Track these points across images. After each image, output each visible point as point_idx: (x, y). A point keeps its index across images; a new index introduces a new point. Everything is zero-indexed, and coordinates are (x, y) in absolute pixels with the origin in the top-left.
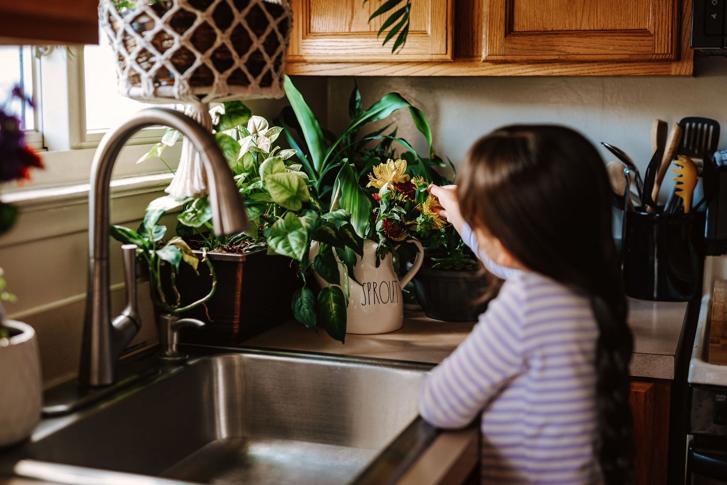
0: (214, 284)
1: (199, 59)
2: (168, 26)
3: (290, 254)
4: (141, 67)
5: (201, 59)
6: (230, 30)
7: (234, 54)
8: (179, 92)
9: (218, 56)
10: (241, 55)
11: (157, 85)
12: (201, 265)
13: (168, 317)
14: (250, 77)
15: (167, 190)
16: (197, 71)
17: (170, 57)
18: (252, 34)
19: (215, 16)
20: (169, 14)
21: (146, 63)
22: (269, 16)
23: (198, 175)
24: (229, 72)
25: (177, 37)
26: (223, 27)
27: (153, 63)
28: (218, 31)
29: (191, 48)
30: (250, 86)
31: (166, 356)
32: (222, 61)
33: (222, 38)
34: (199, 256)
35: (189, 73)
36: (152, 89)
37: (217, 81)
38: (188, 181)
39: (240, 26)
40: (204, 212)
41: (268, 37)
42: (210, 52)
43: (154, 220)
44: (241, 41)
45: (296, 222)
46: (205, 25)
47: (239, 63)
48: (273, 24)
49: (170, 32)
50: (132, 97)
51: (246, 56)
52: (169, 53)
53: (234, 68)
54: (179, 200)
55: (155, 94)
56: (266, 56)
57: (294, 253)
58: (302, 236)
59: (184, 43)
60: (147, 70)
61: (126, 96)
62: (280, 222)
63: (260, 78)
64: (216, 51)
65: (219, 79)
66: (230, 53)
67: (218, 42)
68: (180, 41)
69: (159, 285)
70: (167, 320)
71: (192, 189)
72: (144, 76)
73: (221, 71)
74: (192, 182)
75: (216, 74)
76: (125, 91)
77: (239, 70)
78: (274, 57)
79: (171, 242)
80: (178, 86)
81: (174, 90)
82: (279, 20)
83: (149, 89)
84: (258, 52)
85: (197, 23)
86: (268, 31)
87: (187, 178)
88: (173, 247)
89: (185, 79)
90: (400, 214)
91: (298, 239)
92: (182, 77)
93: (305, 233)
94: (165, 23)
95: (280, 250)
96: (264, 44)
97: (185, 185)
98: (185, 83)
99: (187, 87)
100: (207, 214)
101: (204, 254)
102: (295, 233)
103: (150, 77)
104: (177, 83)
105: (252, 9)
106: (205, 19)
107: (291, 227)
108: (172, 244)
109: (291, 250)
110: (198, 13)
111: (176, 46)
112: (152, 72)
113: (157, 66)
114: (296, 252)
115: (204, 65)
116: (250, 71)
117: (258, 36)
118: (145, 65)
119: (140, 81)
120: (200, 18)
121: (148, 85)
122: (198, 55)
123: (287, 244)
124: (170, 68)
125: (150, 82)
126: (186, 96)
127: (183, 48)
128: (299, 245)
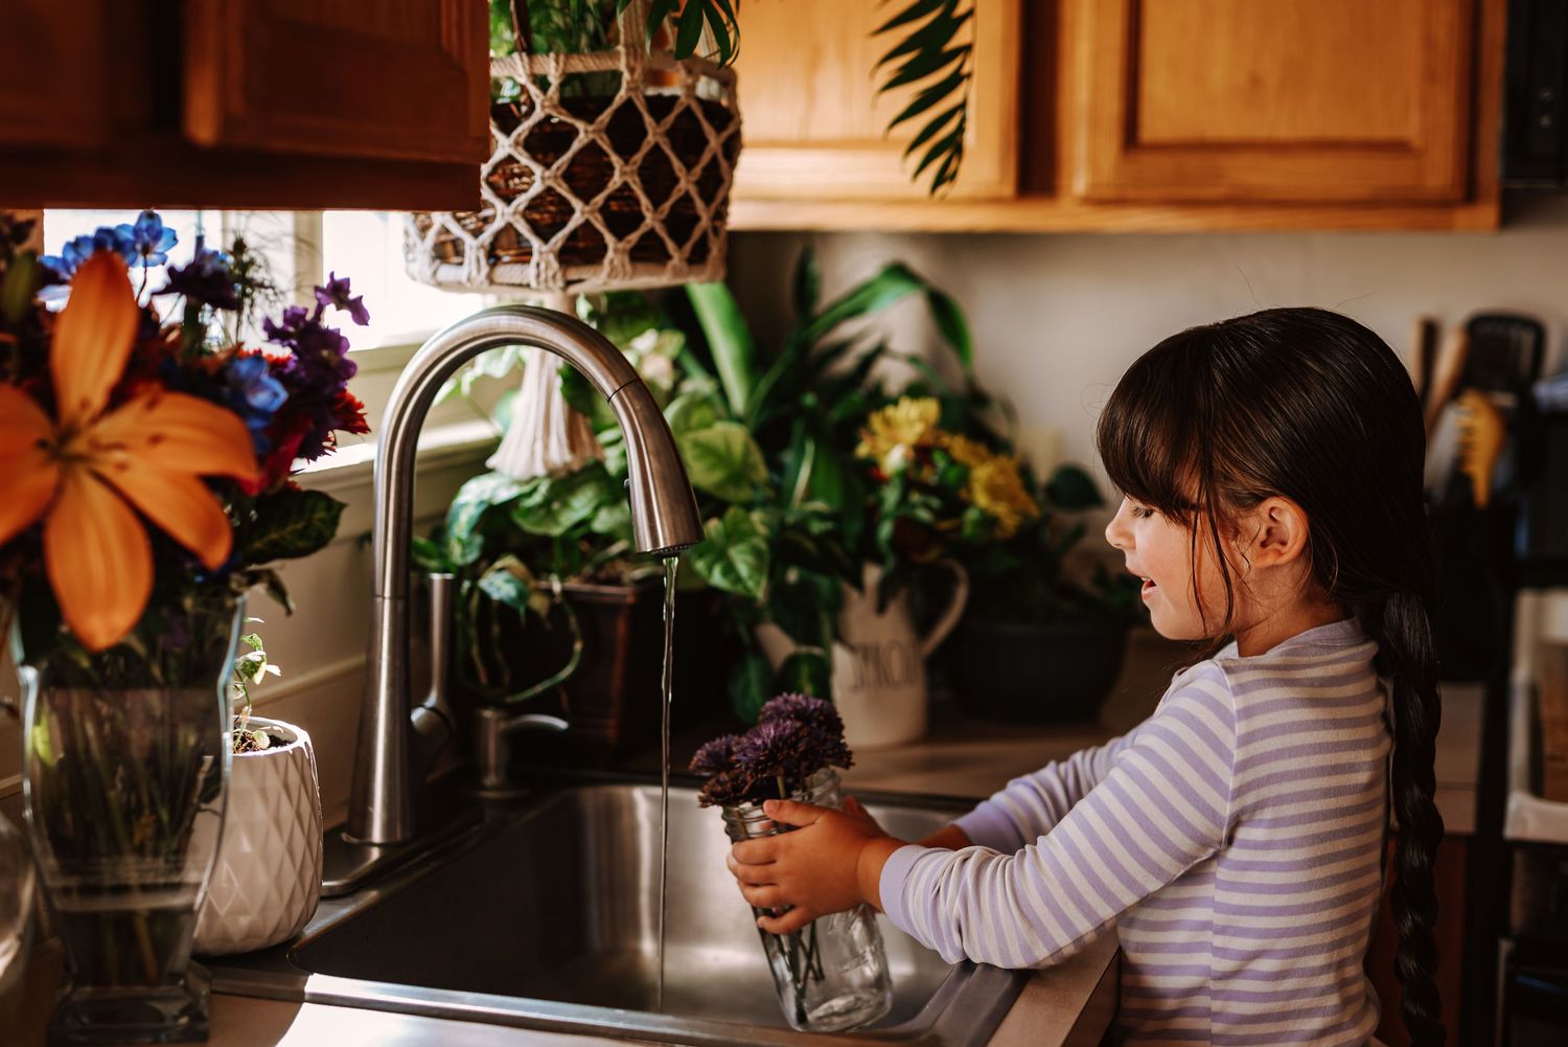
0: (578, 646)
1: (580, 213)
2: (520, 149)
3: (739, 589)
4: (464, 227)
5: (583, 213)
6: (638, 157)
7: (644, 201)
8: (538, 276)
9: (614, 206)
10: (656, 204)
11: (492, 261)
12: (555, 609)
13: (488, 714)
14: (670, 245)
15: (491, 462)
16: (573, 235)
17: (522, 208)
18: (677, 164)
19: (611, 130)
20: (524, 128)
21: (474, 219)
22: (707, 128)
23: (558, 434)
24: (634, 237)
25: (538, 170)
26: (626, 152)
27: (486, 220)
28: (615, 159)
29: (563, 190)
30: (671, 264)
31: (485, 788)
32: (622, 217)
33: (623, 173)
34: (549, 592)
35: (559, 239)
36: (485, 269)
37: (610, 254)
38: (539, 446)
39: (656, 147)
40: (566, 505)
41: (705, 169)
42: (600, 199)
43: (469, 522)
44: (657, 178)
45: (745, 527)
46: (592, 148)
47: (651, 220)
48: (714, 142)
49: (524, 159)
50: (439, 285)
51: (667, 206)
52: (522, 201)
53: (643, 229)
54: (520, 483)
55: (491, 280)
56: (699, 204)
57: (746, 587)
58: (757, 553)
59: (550, 183)
60: (476, 233)
61: (428, 283)
62: (713, 526)
63: (688, 247)
64: (609, 198)
65: (616, 251)
66: (637, 202)
67: (616, 181)
68: (544, 179)
69: (475, 650)
70: (487, 719)
71: (546, 462)
72: (470, 242)
73: (620, 236)
74: (546, 447)
75: (609, 239)
76: (428, 272)
77: (651, 233)
78: (714, 206)
79: (499, 564)
80: (538, 265)
81: (529, 273)
82: (725, 134)
83: (479, 270)
84: (686, 199)
85: (576, 146)
86: (706, 158)
87: (535, 440)
88: (505, 575)
89: (552, 251)
90: (927, 506)
91: (750, 559)
92: (545, 248)
93: (763, 545)
94: (517, 144)
95: (717, 579)
96: (698, 183)
97: (533, 453)
98: (551, 257)
99: (555, 265)
100: (574, 510)
101: (557, 587)
102: (742, 547)
103: (482, 247)
104: (535, 259)
105: (678, 117)
106: (591, 136)
107: (734, 535)
108: (501, 570)
109: (738, 579)
110: (580, 125)
111: (536, 188)
112: (487, 236)
113: (498, 225)
114: (750, 584)
115: (587, 224)
116: (672, 236)
117: (689, 167)
118: (471, 222)
119: (459, 252)
120: (584, 133)
121: (478, 261)
122: (577, 204)
123: (730, 570)
124: (523, 228)
125: (482, 255)
126: (551, 284)
127: (549, 190)
128: (756, 570)
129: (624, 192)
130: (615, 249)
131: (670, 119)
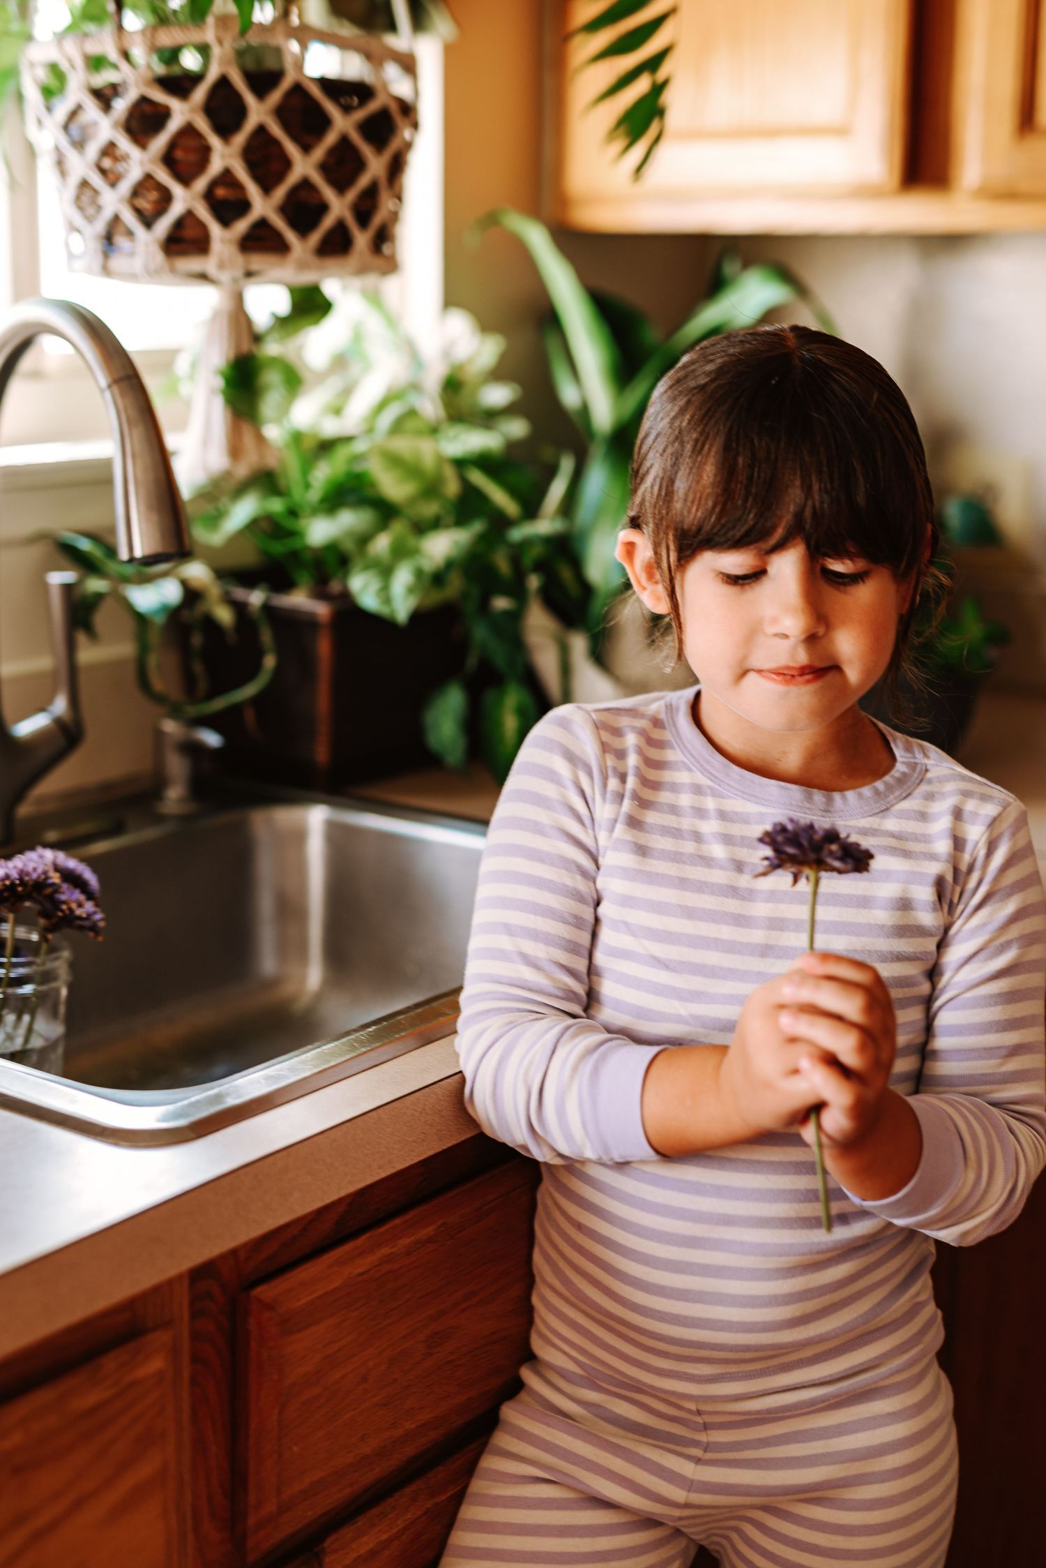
0: (270, 661)
1: (181, 200)
3: (384, 609)
4: (84, 215)
5: (185, 200)
6: (240, 139)
7: (252, 188)
8: (146, 266)
9: (221, 192)
10: (267, 190)
11: (107, 250)
14: (290, 236)
16: (177, 226)
17: (127, 195)
18: (290, 146)
19: (208, 109)
20: (121, 105)
21: (90, 208)
22: (330, 107)
24: (242, 226)
25: (135, 154)
26: (226, 131)
27: (100, 209)
30: (290, 255)
31: (165, 801)
32: (227, 204)
33: (223, 156)
35: (162, 226)
36: (99, 258)
37: (216, 244)
39: (261, 130)
41: (330, 151)
42: (201, 184)
44: (265, 161)
45: (409, 544)
46: (189, 131)
47: (263, 207)
48: (344, 124)
49: (125, 144)
51: (281, 192)
52: (125, 186)
53: (251, 217)
55: (106, 270)
56: (328, 193)
57: (393, 608)
58: (416, 574)
59: (149, 169)
60: (92, 221)
62: (382, 543)
63: (316, 238)
64: (212, 183)
65: (223, 241)
67: (216, 166)
68: (142, 163)
72: (87, 231)
73: (226, 225)
75: (215, 229)
77: (263, 222)
80: (143, 255)
82: (360, 115)
84: (305, 184)
85: (171, 128)
86: (331, 139)
89: (155, 240)
91: (410, 578)
92: (149, 236)
93: (426, 565)
94: (116, 125)
95: (368, 600)
96: (322, 168)
99: (160, 256)
102: (408, 566)
103: (97, 235)
104: (142, 249)
105: (287, 94)
106: (188, 116)
107: (403, 554)
109: (389, 601)
110: (175, 104)
111: (135, 174)
112: (101, 224)
113: (108, 213)
114: (398, 604)
115: (190, 214)
116: (291, 225)
120: (179, 114)
121: (95, 251)
122: (177, 190)
123: (385, 591)
124: (129, 218)
125: (98, 245)
126: (152, 275)
127: (148, 177)
128: (411, 590)
129: (226, 177)
130: (222, 238)
131: (276, 97)
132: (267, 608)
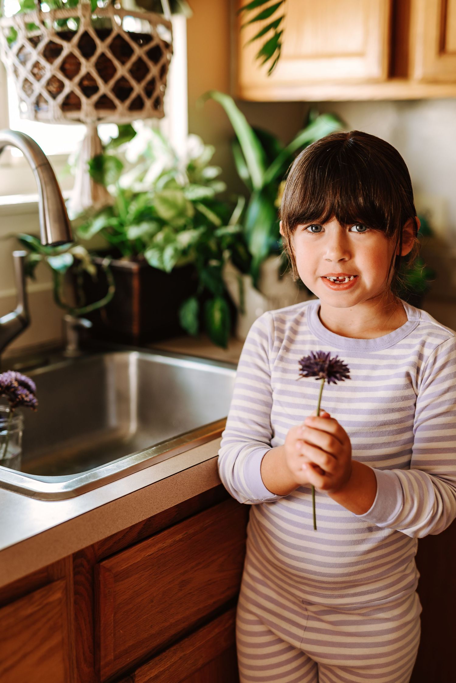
0: (112, 290)
2: (42, 56)
3: (161, 266)
4: (26, 93)
5: (70, 86)
7: (100, 81)
8: (54, 116)
10: (106, 81)
11: (36, 109)
12: (99, 273)
16: (67, 97)
17: (45, 84)
18: (115, 63)
20: (41, 45)
22: (133, 45)
23: (88, 192)
25: (48, 66)
26: (87, 56)
27: (33, 91)
29: (60, 76)
32: (89, 88)
33: (86, 67)
35: (60, 98)
37: (85, 106)
44: (105, 69)
45: (172, 238)
47: (104, 89)
48: (140, 52)
49: (43, 62)
51: (112, 82)
52: (44, 80)
53: (99, 94)
55: (36, 118)
57: (164, 265)
59: (54, 73)
60: (30, 96)
62: (160, 237)
63: (128, 102)
64: (82, 79)
66: (95, 81)
68: (51, 71)
72: (28, 101)
73: (88, 97)
75: (83, 99)
77: (104, 96)
78: (144, 83)
80: (52, 110)
81: (49, 115)
82: (147, 48)
85: (63, 55)
86: (134, 58)
89: (58, 104)
91: (172, 252)
92: (54, 102)
94: (39, 53)
95: (154, 261)
96: (130, 71)
98: (58, 108)
99: (60, 111)
101: (106, 263)
102: (171, 248)
103: (32, 103)
105: (114, 39)
106: (71, 49)
107: (169, 242)
109: (163, 262)
110: (65, 44)
111: (48, 76)
112: (34, 97)
113: (36, 93)
114: (166, 263)
115: (72, 93)
116: (117, 97)
117: (123, 63)
120: (67, 48)
121: (31, 110)
122: (66, 82)
123: (161, 257)
124: (46, 95)
125: (32, 107)
127: (54, 77)
128: (172, 257)
129: (88, 76)
130: (87, 103)
132: (111, 267)
